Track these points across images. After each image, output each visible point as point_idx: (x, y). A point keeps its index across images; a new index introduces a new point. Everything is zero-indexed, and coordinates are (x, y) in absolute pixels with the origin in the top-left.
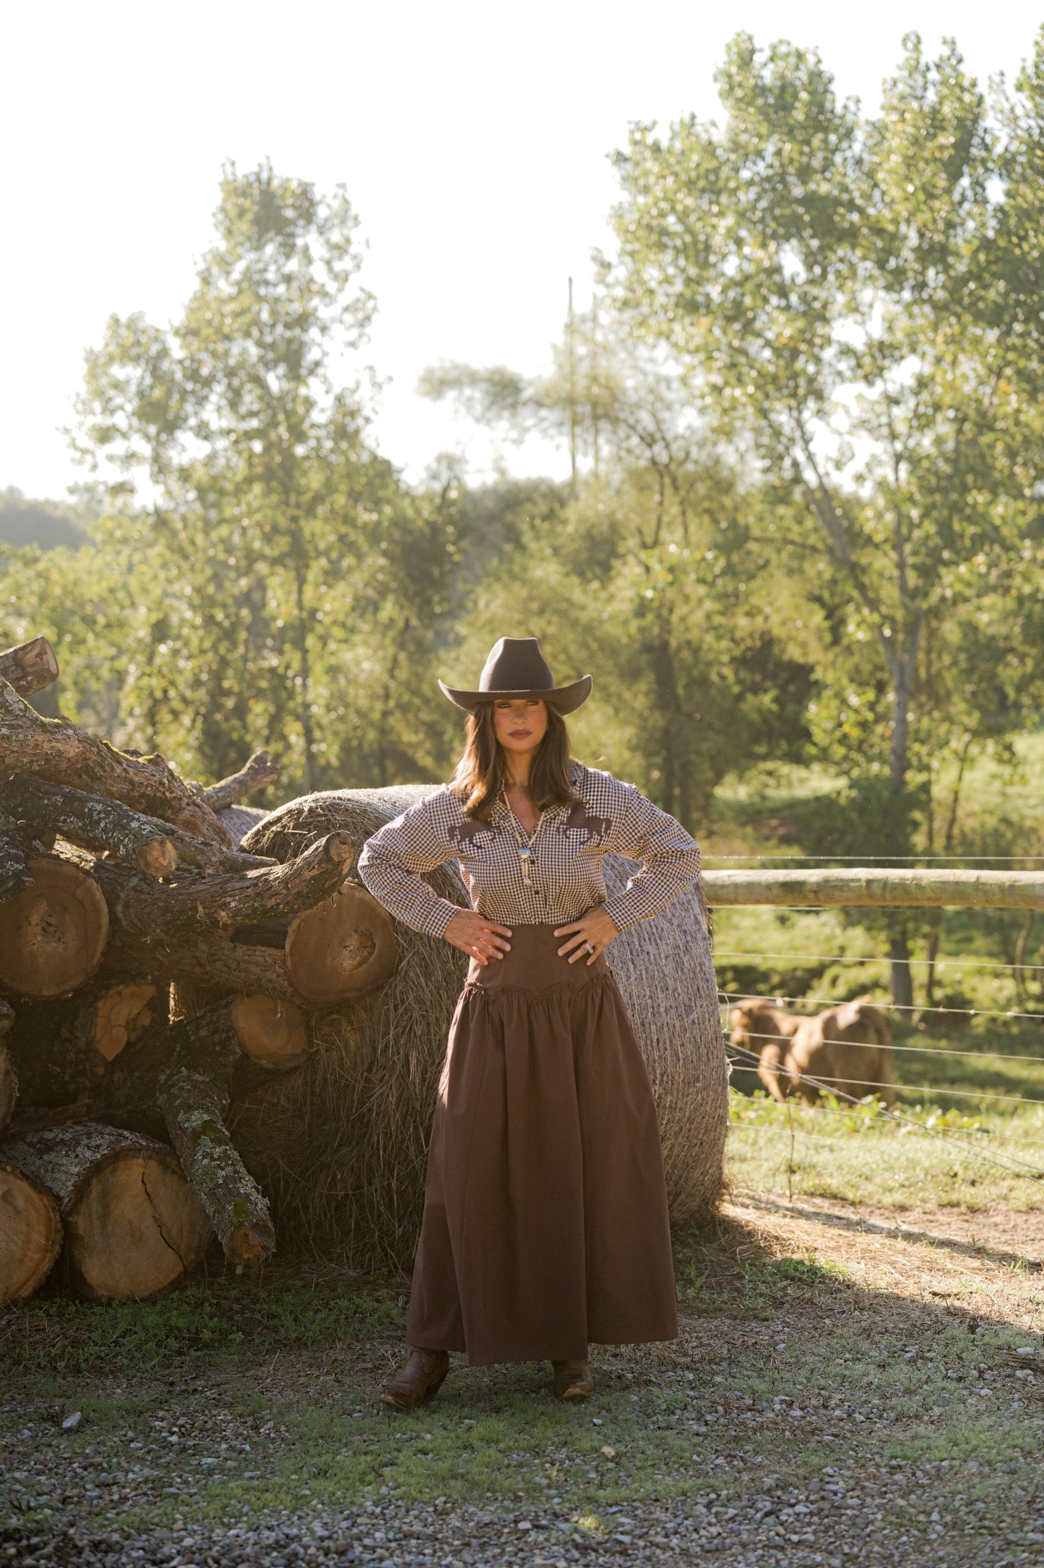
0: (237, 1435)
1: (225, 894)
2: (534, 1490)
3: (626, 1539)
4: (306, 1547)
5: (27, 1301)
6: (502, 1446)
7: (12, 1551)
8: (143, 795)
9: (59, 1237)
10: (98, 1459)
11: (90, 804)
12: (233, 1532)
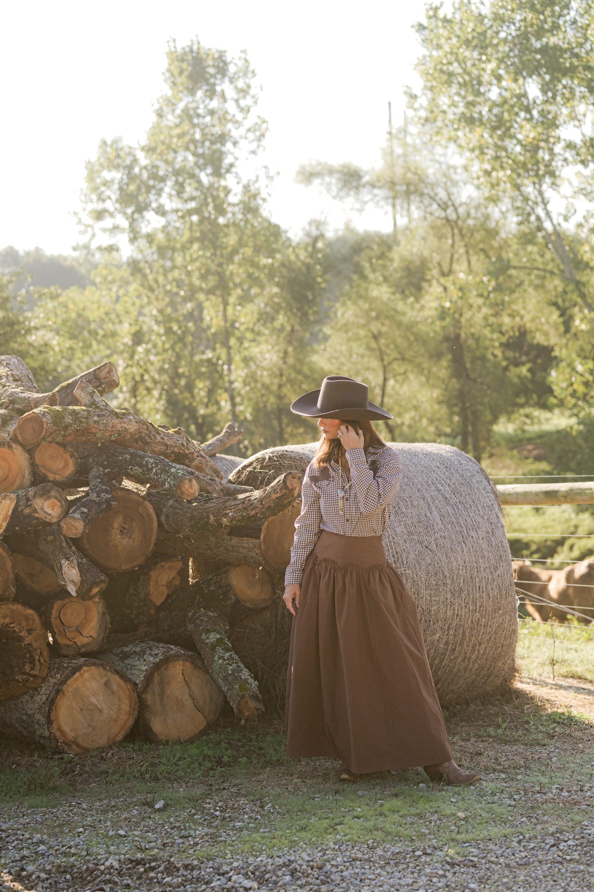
0: (252, 811)
1: (225, 508)
2: (422, 836)
3: (475, 859)
4: (301, 866)
5: (121, 743)
6: (401, 813)
7: (142, 870)
8: (173, 452)
9: (137, 707)
10: (178, 824)
11: (146, 459)
12: (259, 859)
